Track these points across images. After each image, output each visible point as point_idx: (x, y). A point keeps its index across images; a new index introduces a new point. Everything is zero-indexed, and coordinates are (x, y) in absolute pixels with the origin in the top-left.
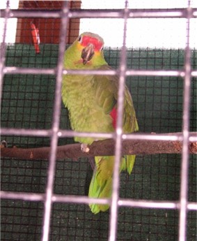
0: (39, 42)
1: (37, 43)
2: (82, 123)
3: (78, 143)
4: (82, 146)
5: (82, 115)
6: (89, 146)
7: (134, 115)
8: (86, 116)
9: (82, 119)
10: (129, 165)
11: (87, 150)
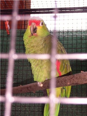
0: (9, 28)
1: (8, 29)
2: (38, 69)
3: (36, 82)
4: (38, 83)
5: (38, 65)
6: (42, 83)
7: (69, 64)
8: (40, 65)
9: (38, 67)
10: (68, 93)
11: (42, 85)
